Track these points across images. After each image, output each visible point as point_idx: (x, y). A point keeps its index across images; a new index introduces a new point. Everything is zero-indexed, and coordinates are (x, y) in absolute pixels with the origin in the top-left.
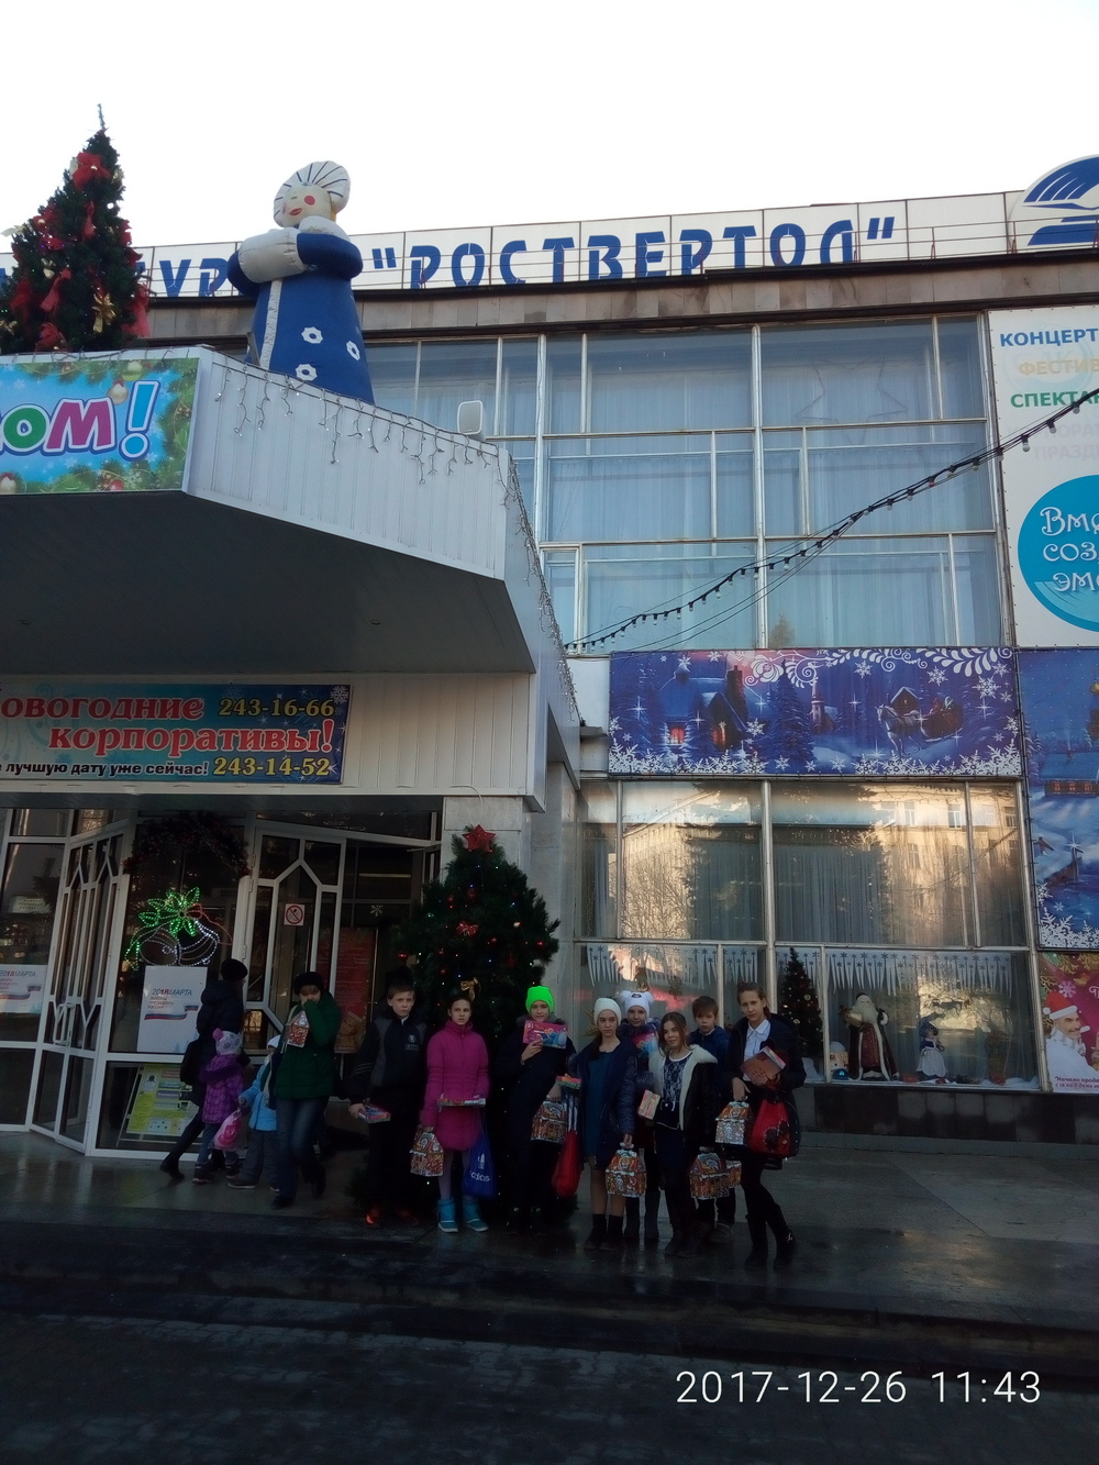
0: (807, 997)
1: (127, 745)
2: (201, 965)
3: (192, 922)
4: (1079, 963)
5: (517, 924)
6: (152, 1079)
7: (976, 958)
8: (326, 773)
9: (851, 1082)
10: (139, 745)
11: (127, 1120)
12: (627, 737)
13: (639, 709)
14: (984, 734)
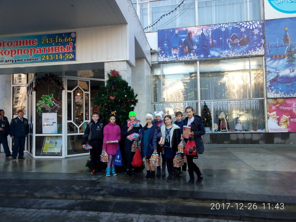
0: (208, 113)
1: (18, 54)
2: (56, 112)
3: (52, 102)
4: (277, 101)
5: (126, 96)
6: (48, 140)
7: (250, 102)
8: (72, 58)
9: (219, 132)
10: (21, 53)
11: (43, 149)
12: (163, 52)
13: (165, 44)
14: (255, 44)
